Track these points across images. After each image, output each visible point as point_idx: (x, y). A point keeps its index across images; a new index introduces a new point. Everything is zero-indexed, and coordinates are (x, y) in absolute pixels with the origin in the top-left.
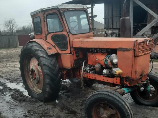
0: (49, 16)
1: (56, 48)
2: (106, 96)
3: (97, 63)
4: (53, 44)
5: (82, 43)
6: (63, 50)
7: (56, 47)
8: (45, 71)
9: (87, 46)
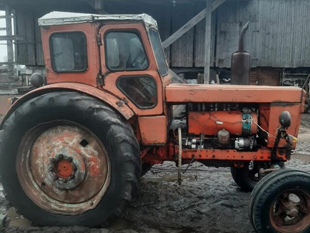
0: (110, 34)
1: (129, 104)
2: (298, 178)
3: (224, 129)
4: (121, 95)
5: (193, 93)
6: (146, 107)
7: (128, 102)
8: (125, 154)
9: (204, 99)
